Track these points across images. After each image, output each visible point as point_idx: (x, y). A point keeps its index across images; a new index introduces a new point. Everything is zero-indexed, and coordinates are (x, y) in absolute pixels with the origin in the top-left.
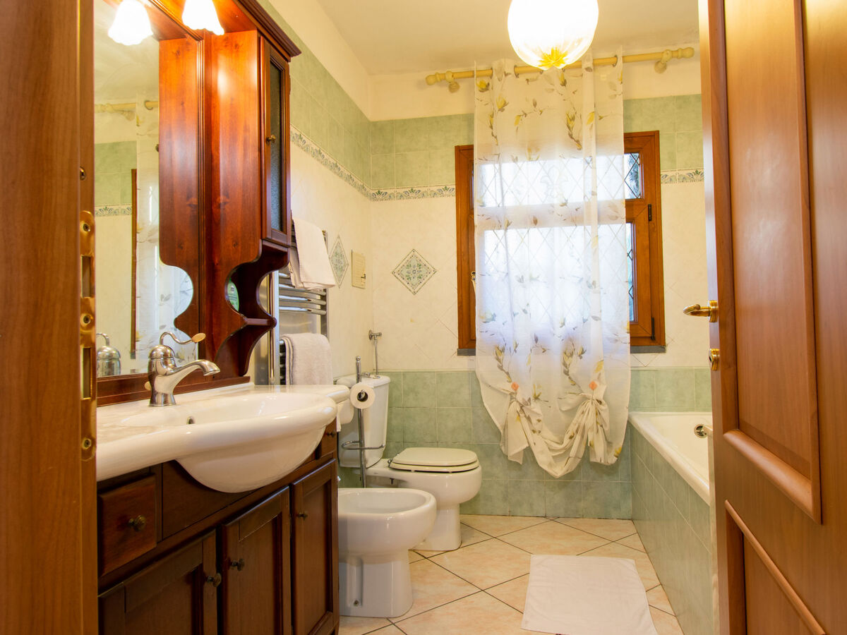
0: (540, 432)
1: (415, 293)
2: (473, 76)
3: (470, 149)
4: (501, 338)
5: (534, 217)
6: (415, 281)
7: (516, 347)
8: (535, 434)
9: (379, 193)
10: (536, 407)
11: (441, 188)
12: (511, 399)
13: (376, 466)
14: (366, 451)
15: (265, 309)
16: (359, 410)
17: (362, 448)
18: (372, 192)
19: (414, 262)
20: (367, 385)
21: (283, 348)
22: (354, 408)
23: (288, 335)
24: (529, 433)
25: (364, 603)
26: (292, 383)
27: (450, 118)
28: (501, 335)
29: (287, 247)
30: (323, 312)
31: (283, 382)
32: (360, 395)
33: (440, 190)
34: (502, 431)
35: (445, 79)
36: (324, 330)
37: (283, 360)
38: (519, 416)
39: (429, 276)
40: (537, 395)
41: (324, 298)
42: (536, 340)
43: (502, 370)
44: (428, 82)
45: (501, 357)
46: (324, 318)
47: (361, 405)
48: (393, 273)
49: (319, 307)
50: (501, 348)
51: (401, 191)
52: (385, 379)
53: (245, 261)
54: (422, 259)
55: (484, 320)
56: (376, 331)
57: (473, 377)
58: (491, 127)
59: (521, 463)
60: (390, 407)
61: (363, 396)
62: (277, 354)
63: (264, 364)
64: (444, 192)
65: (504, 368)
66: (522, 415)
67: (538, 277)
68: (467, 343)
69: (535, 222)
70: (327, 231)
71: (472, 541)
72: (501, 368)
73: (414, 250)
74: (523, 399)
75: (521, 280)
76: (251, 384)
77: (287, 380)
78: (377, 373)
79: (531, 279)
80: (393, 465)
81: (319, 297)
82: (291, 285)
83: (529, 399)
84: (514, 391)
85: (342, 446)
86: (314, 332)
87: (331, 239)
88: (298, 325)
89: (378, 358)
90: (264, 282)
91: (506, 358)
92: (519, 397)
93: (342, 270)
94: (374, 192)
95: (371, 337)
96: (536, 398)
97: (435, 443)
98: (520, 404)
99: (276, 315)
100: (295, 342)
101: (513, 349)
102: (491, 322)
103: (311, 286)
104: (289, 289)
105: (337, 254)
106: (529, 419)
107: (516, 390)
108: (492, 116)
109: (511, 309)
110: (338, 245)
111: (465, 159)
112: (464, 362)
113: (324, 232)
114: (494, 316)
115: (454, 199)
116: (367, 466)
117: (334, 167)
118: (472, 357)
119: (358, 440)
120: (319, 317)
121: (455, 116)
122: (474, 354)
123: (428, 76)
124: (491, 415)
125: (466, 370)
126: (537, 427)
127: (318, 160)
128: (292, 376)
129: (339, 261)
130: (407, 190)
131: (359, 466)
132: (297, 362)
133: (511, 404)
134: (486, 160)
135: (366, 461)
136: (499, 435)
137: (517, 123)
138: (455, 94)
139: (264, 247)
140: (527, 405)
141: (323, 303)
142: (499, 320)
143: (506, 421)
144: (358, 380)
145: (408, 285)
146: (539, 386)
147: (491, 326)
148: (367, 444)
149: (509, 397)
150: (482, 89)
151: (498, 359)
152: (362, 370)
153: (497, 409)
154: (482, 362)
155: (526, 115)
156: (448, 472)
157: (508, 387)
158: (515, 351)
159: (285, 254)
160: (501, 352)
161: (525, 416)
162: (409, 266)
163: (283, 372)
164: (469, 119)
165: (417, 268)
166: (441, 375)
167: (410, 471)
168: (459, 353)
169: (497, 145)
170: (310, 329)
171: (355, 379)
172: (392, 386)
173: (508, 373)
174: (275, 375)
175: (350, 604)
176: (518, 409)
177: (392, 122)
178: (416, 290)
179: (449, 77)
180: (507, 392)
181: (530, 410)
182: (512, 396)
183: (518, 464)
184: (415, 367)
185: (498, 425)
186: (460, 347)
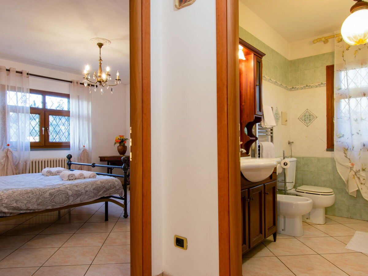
0: (364, 184)
1: (307, 126)
2: (334, 37)
3: (332, 66)
4: (346, 144)
5: (364, 93)
6: (308, 121)
7: (353, 148)
8: (362, 185)
9: (293, 88)
10: (362, 174)
11: (320, 83)
12: (351, 170)
13: (291, 190)
14: (287, 183)
15: (254, 134)
16: (284, 169)
17: (285, 183)
18: (290, 88)
19: (307, 114)
20: (287, 160)
21: (259, 146)
22: (283, 168)
23: (261, 142)
24: (359, 184)
25: (286, 230)
26: (262, 157)
27: (324, 54)
28: (346, 143)
29: (261, 116)
30: (272, 135)
31: (259, 157)
32: (284, 164)
33: (319, 85)
34: (346, 183)
35: (321, 40)
36: (272, 141)
37: (259, 150)
38: (354, 177)
39: (314, 119)
40: (364, 169)
41: (272, 130)
42: (364, 145)
43: (347, 157)
44: (314, 42)
45: (346, 152)
46: (272, 137)
47: (285, 167)
48: (298, 118)
49: (270, 133)
50: (346, 148)
51: (302, 86)
52: (295, 159)
53: (250, 121)
54: (311, 113)
55: (339, 137)
56: (291, 141)
57: (333, 160)
58: (343, 57)
59: (355, 197)
60: (296, 170)
61: (286, 164)
62: (257, 148)
63: (254, 151)
64: (321, 85)
65: (348, 157)
66: (355, 176)
67: (366, 118)
68: (330, 146)
69: (364, 95)
70: (273, 107)
71: (330, 223)
72: (346, 157)
73: (307, 109)
74: (356, 170)
75: (356, 120)
76: (250, 157)
77: (261, 156)
78: (291, 157)
79: (362, 119)
80: (297, 190)
81: (270, 130)
82: (262, 127)
83: (359, 170)
84: (352, 166)
85: (278, 181)
86: (268, 141)
87: (274, 109)
88: (263, 139)
89: (292, 151)
90: (254, 127)
91: (348, 153)
92: (354, 169)
93: (278, 119)
94: (291, 88)
95: (289, 143)
96: (363, 170)
97: (316, 185)
98: (355, 172)
99: (257, 136)
100: (263, 145)
101: (352, 149)
102: (342, 138)
103: (268, 127)
104: (261, 128)
105: (276, 114)
106: (359, 178)
107: (353, 166)
108: (343, 52)
109: (351, 132)
110: (277, 110)
111: (330, 71)
112: (329, 154)
113: (272, 107)
114: (343, 135)
115: (325, 88)
116: (287, 190)
117: (276, 83)
118: (333, 152)
119: (284, 179)
120: (270, 137)
121: (326, 54)
122: (333, 151)
123: (314, 40)
124: (341, 175)
125: (330, 157)
126: (363, 182)
127: (270, 82)
128: (262, 155)
129: (277, 116)
130: (305, 86)
131: (284, 189)
132: (264, 151)
133: (350, 172)
134: (341, 71)
135: (287, 188)
136: (345, 185)
137: (355, 53)
138: (326, 44)
139: (255, 117)
140: (358, 172)
141: (272, 132)
142: (346, 137)
143: (348, 179)
144: (284, 159)
145: (305, 123)
146: (365, 165)
147: (342, 139)
148: (287, 181)
149: (350, 169)
150: (339, 41)
151: (345, 153)
152: (285, 155)
153: (343, 173)
154: (337, 154)
155: (360, 49)
156: (319, 194)
157: (350, 165)
158: (353, 150)
159: (261, 118)
160: (346, 150)
161: (357, 177)
162: (305, 116)
163: (259, 154)
164: (332, 54)
165: (309, 116)
166: (319, 159)
167: (304, 192)
168: (327, 150)
169: (345, 64)
170: (267, 140)
171: (283, 158)
172: (297, 162)
173: (349, 159)
174: (257, 155)
175: (281, 230)
176: (354, 174)
177: (298, 59)
178: (308, 125)
179: (323, 39)
180: (349, 167)
181: (359, 175)
182: (351, 168)
183: (354, 197)
184: (308, 155)
185: (344, 180)
186: (327, 148)
